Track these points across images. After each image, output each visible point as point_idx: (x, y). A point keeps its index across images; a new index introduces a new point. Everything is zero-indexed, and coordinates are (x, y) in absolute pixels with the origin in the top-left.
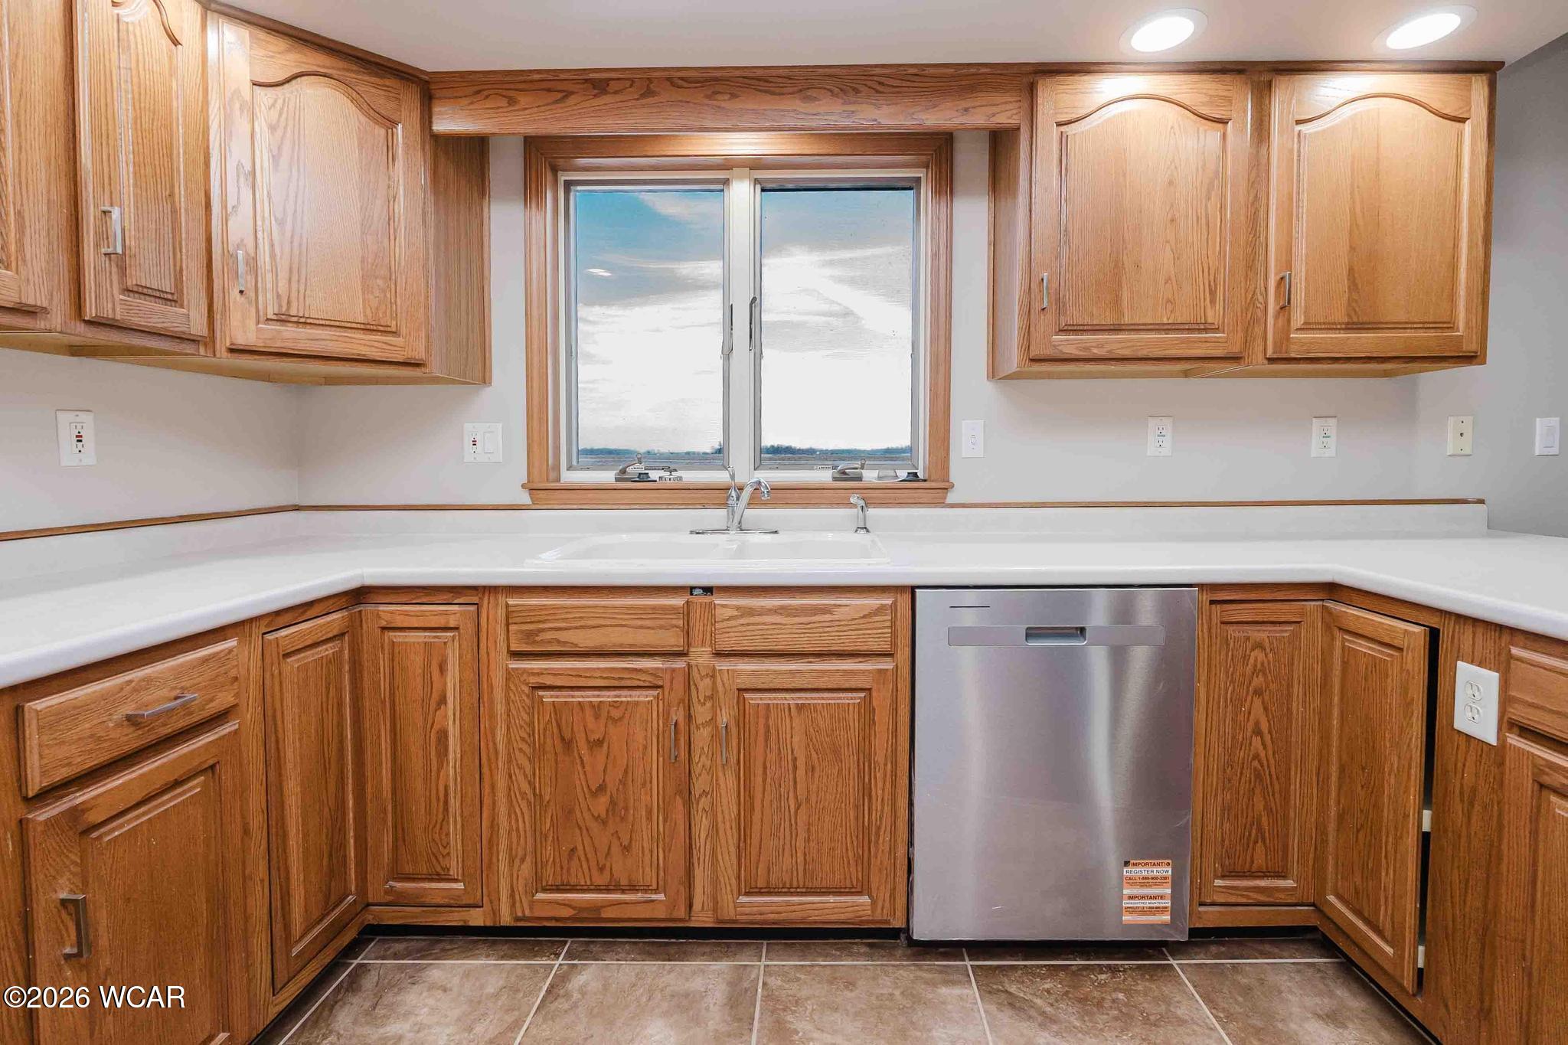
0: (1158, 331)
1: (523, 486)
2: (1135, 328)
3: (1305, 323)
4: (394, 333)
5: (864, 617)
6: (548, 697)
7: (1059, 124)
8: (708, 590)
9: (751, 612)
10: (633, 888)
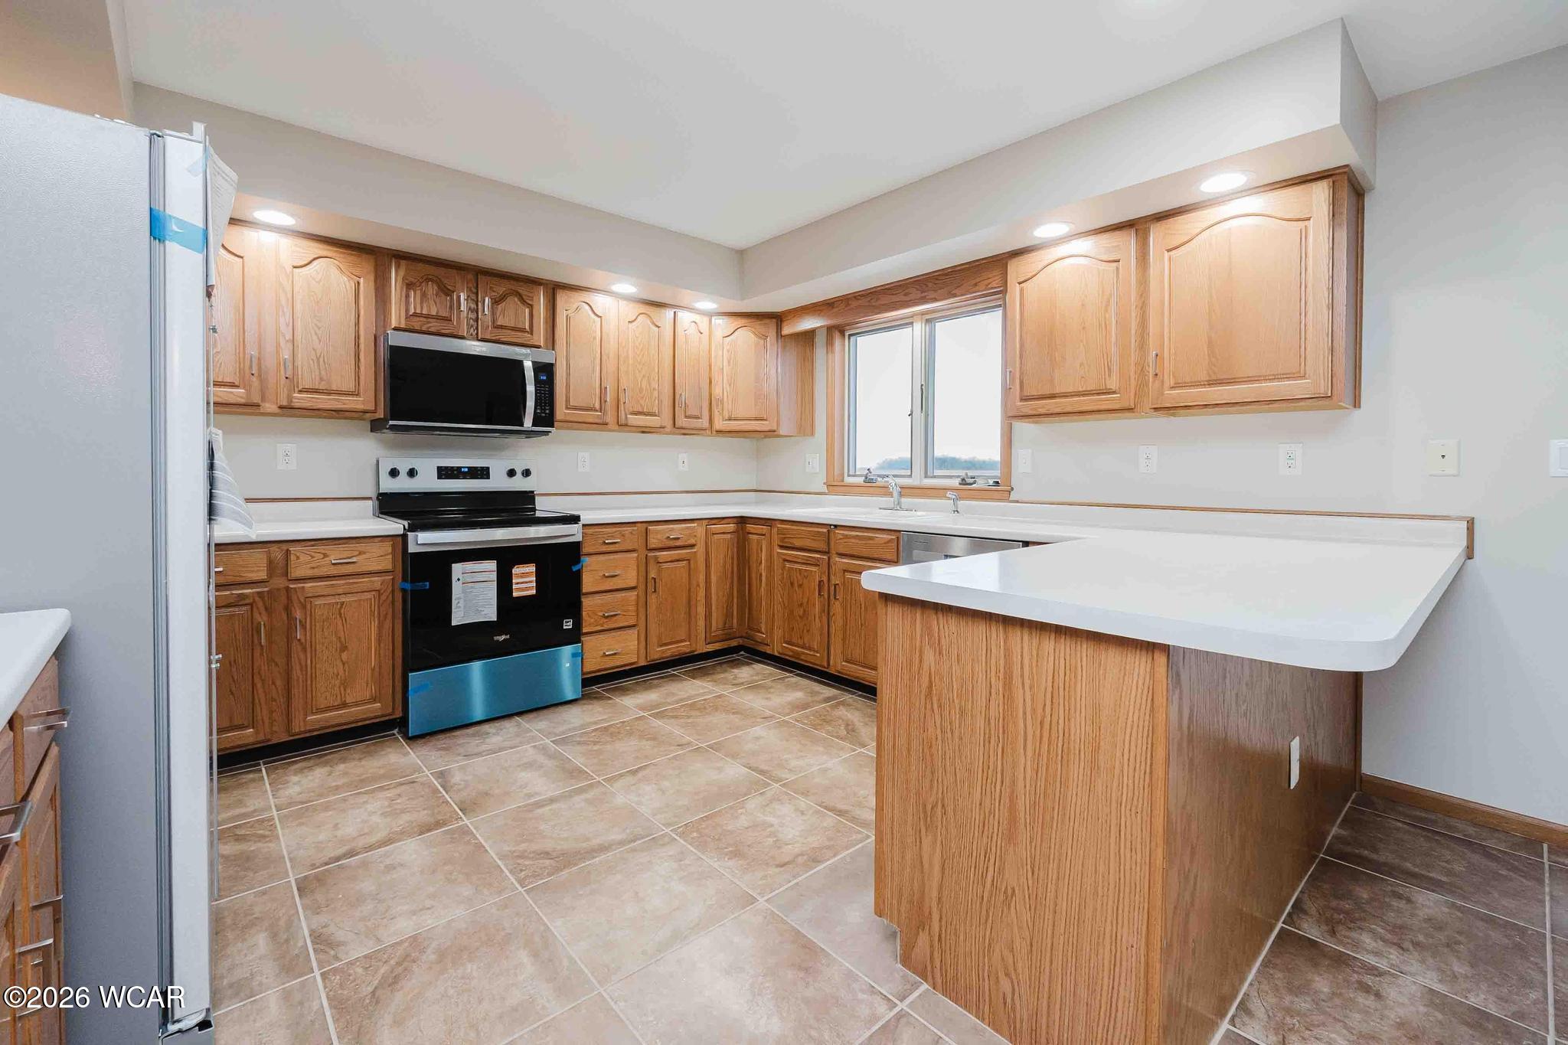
0: (1079, 396)
1: (824, 484)
2: (1065, 395)
3: (1175, 384)
4: (766, 420)
5: (885, 543)
6: (788, 565)
7: (1020, 283)
8: (836, 526)
9: (846, 537)
10: (810, 649)
